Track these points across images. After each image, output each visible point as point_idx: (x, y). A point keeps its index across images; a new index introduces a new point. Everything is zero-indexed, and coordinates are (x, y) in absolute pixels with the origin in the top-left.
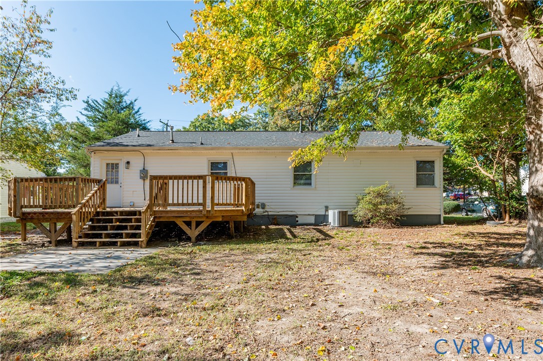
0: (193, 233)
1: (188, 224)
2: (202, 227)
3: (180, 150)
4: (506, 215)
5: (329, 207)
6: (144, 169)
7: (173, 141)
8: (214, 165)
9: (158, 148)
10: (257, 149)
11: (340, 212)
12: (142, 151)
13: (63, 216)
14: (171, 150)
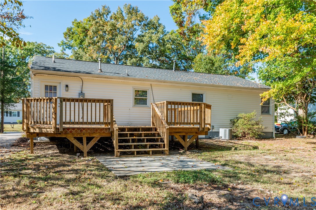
3: (115, 79)
4: (305, 133)
5: (215, 126)
6: (82, 92)
7: (101, 70)
9: (97, 76)
10: (171, 83)
12: (82, 77)
14: (107, 78)
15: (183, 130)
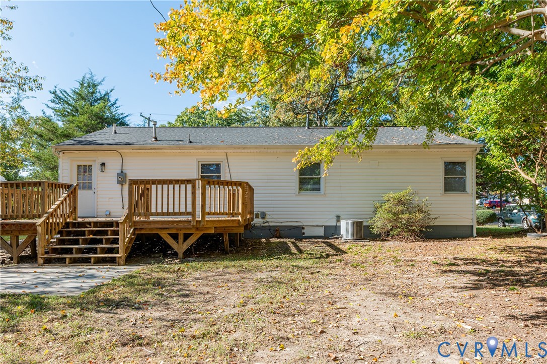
0: (181, 247)
1: (175, 237)
2: (191, 241)
3: (165, 149)
5: (342, 217)
6: (122, 172)
7: (156, 138)
8: (205, 167)
9: (138, 148)
11: (354, 222)
12: (119, 151)
13: (27, 227)
14: (154, 149)
15: (162, 224)
